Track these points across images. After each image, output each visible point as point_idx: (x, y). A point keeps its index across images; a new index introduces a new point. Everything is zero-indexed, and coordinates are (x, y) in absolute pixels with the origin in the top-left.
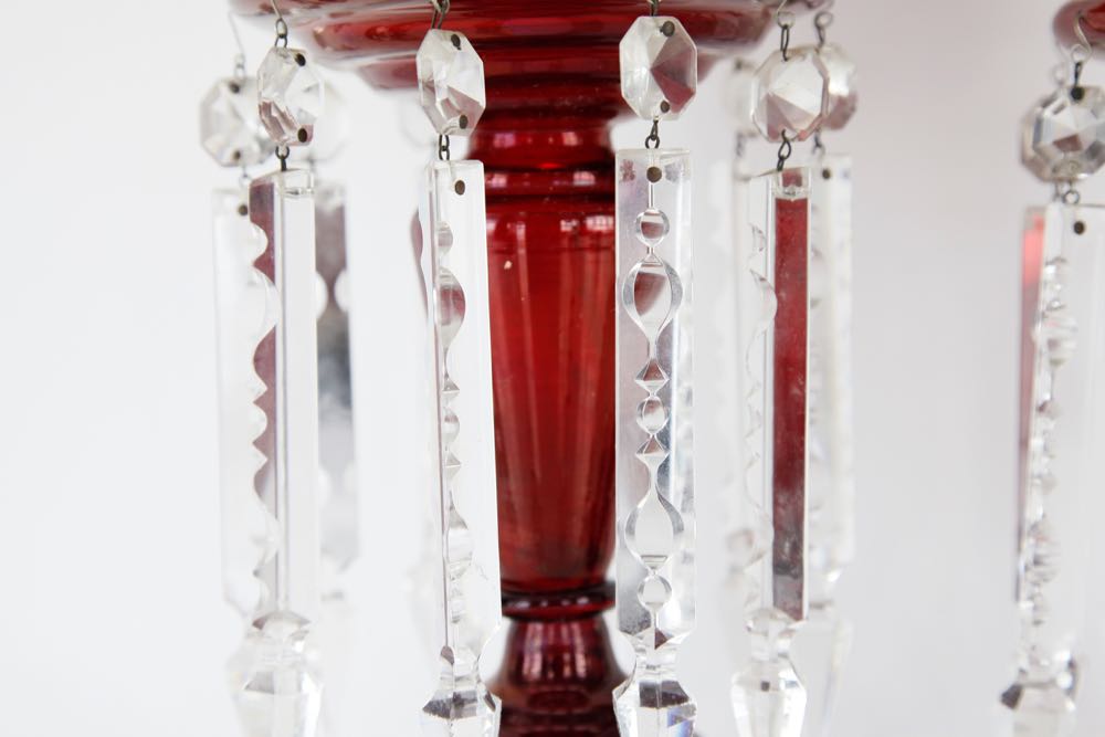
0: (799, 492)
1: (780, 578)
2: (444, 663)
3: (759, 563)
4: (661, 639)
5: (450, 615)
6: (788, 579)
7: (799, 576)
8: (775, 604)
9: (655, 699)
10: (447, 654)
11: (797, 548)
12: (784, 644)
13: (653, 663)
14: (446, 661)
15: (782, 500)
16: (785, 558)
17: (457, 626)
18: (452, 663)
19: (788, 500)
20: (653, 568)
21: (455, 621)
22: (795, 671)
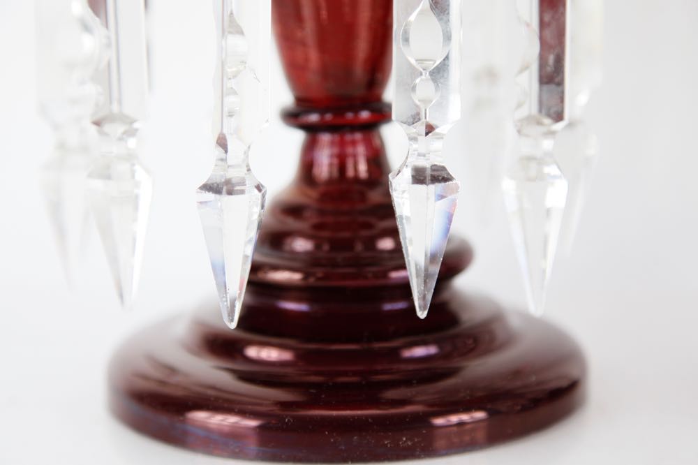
0: (561, 9)
1: (546, 87)
2: (219, 152)
3: (526, 74)
4: (430, 129)
5: (226, 109)
6: (552, 87)
7: (560, 84)
8: (540, 111)
9: (425, 178)
10: (222, 143)
11: (560, 61)
12: (547, 144)
13: (423, 151)
14: (221, 149)
15: (547, 18)
16: (550, 69)
17: (232, 119)
18: (226, 152)
19: (553, 17)
20: (424, 70)
21: (231, 116)
22: (559, 168)
